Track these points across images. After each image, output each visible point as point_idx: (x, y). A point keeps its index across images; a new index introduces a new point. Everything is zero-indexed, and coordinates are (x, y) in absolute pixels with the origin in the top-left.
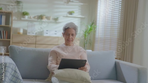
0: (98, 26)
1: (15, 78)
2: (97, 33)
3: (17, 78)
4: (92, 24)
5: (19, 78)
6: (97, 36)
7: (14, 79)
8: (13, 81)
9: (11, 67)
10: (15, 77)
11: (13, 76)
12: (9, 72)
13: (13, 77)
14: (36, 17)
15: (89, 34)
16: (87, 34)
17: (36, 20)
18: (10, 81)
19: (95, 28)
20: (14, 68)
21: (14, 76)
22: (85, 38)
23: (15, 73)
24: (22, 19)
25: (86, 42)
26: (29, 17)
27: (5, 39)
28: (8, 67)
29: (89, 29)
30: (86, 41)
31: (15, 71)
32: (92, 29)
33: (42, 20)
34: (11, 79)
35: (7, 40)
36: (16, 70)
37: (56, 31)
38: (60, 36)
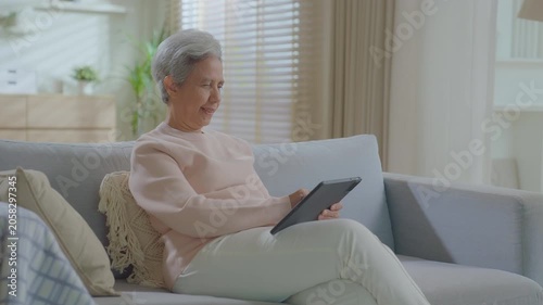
1: (49, 284)
3: (63, 283)
5: (71, 281)
7: (48, 289)
8: (41, 299)
9: (31, 235)
10: (52, 279)
11: (43, 274)
13: (41, 278)
20: (41, 240)
21: (46, 276)
22: (137, 97)
23: (50, 259)
30: (139, 106)
31: (48, 253)
34: (34, 291)
36: (51, 246)
37: (13, 72)
38: (33, 91)
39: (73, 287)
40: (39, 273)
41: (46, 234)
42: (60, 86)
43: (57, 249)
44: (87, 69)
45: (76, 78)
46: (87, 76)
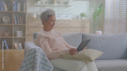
0: (106, 8)
1: (44, 61)
2: (106, 14)
3: (46, 61)
4: (101, 6)
6: (106, 17)
8: (42, 63)
9: (40, 52)
12: (39, 56)
13: (42, 60)
14: (48, 2)
15: (98, 15)
16: (96, 16)
17: (48, 5)
18: (40, 63)
19: (104, 10)
21: (43, 59)
22: (95, 20)
23: (44, 56)
24: (35, 4)
25: (95, 24)
26: (41, 2)
27: (21, 24)
28: (38, 52)
29: (98, 11)
30: (95, 22)
32: (101, 11)
33: (54, 5)
35: (22, 24)
37: (67, 15)
38: (71, 19)
39: (48, 62)
40: (42, 59)
41: (43, 52)
42: (77, 17)
43: (45, 55)
44: (83, 14)
45: (81, 16)
46: (83, 15)
